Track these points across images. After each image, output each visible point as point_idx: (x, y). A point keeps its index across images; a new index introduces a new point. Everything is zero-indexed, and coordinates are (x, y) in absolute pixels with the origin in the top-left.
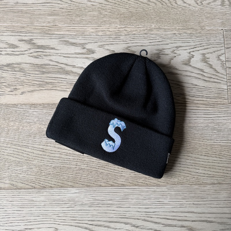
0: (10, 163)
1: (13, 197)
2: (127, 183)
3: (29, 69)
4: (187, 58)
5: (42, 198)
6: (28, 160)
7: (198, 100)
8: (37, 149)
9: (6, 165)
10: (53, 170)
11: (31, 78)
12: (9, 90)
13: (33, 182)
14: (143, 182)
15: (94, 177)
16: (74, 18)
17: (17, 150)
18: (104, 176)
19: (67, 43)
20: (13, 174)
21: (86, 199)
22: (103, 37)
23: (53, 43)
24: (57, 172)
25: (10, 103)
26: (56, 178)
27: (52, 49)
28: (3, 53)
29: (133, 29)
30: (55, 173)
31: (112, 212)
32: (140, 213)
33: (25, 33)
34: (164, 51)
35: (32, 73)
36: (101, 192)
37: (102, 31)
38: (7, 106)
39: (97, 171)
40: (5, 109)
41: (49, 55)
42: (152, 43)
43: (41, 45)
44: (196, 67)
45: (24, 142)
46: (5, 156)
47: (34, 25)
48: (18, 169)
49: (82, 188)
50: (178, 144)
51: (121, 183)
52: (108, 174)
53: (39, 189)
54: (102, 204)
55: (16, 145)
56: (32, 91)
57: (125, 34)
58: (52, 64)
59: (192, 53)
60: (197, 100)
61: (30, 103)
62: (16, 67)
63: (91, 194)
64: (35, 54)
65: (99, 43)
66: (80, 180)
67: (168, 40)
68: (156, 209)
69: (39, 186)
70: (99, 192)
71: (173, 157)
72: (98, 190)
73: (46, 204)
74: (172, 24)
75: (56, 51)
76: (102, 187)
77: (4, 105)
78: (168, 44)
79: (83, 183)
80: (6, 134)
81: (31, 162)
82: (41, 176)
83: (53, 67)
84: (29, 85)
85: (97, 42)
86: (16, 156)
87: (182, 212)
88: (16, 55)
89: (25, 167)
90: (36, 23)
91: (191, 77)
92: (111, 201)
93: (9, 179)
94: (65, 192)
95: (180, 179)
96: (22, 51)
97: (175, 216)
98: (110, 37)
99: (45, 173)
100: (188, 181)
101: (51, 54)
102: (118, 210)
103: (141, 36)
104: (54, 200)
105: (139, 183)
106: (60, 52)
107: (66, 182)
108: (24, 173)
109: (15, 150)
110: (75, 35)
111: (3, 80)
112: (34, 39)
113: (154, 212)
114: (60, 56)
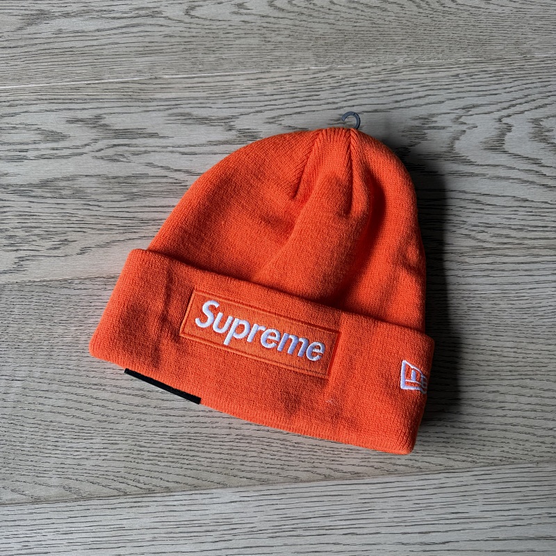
0: (59, 432)
1: (69, 520)
2: (365, 468)
3: (97, 189)
4: (495, 133)
5: (147, 521)
6: (105, 421)
7: (533, 237)
8: (125, 391)
9: (48, 438)
10: (170, 443)
11: (102, 212)
12: (49, 244)
13: (121, 479)
14: (410, 463)
15: (277, 457)
16: (200, 55)
17: (74, 397)
18: (303, 453)
19: (187, 118)
20: (68, 461)
21: (261, 517)
22: (275, 97)
23: (153, 120)
24: (180, 449)
25: (51, 278)
26: (179, 465)
27: (152, 135)
28: (30, 154)
29: (350, 72)
30: (177, 452)
31: (333, 549)
32: (406, 547)
33: (81, 101)
34: (434, 119)
35: (104, 199)
36: (299, 495)
37: (272, 83)
38: (46, 285)
39: (284, 440)
40: (41, 294)
41: (146, 152)
42: (401, 103)
43: (121, 128)
44: (519, 153)
45: (92, 374)
46: (46, 414)
47: (103, 81)
48: (79, 445)
49: (249, 488)
50: (494, 355)
51: (351, 469)
52: (314, 447)
53: (136, 495)
54: (306, 529)
55: (72, 384)
56: (107, 245)
57: (331, 85)
58: (152, 175)
59: (505, 120)
60: (531, 239)
61: (104, 275)
62: (64, 188)
63: (274, 502)
64: (111, 152)
65: (266, 112)
66: (243, 468)
67: (442, 92)
68: (449, 533)
69: (136, 489)
70: (293, 496)
71: (483, 391)
72: (290, 491)
73: (156, 535)
74: (447, 51)
75: (161, 140)
76: (302, 481)
77: (36, 284)
78: (443, 102)
79: (249, 475)
80: (46, 357)
81: (111, 426)
82: (140, 461)
83: (156, 180)
84: (99, 230)
85: (261, 112)
86: (73, 412)
87: (520, 539)
88: (63, 157)
89: (98, 440)
90: (109, 75)
91: (511, 181)
92: (328, 519)
93: (57, 473)
94: (203, 502)
95: (506, 449)
96: (77, 147)
97: (503, 551)
98: (294, 95)
99: (149, 454)
100: (530, 453)
101: (149, 149)
102: (347, 542)
103: (371, 86)
104: (178, 523)
105: (398, 467)
106: (170, 143)
107: (205, 475)
108: (97, 457)
109: (69, 397)
110: (207, 98)
111: (32, 221)
112: (105, 116)
113: (444, 543)
114: (172, 152)
